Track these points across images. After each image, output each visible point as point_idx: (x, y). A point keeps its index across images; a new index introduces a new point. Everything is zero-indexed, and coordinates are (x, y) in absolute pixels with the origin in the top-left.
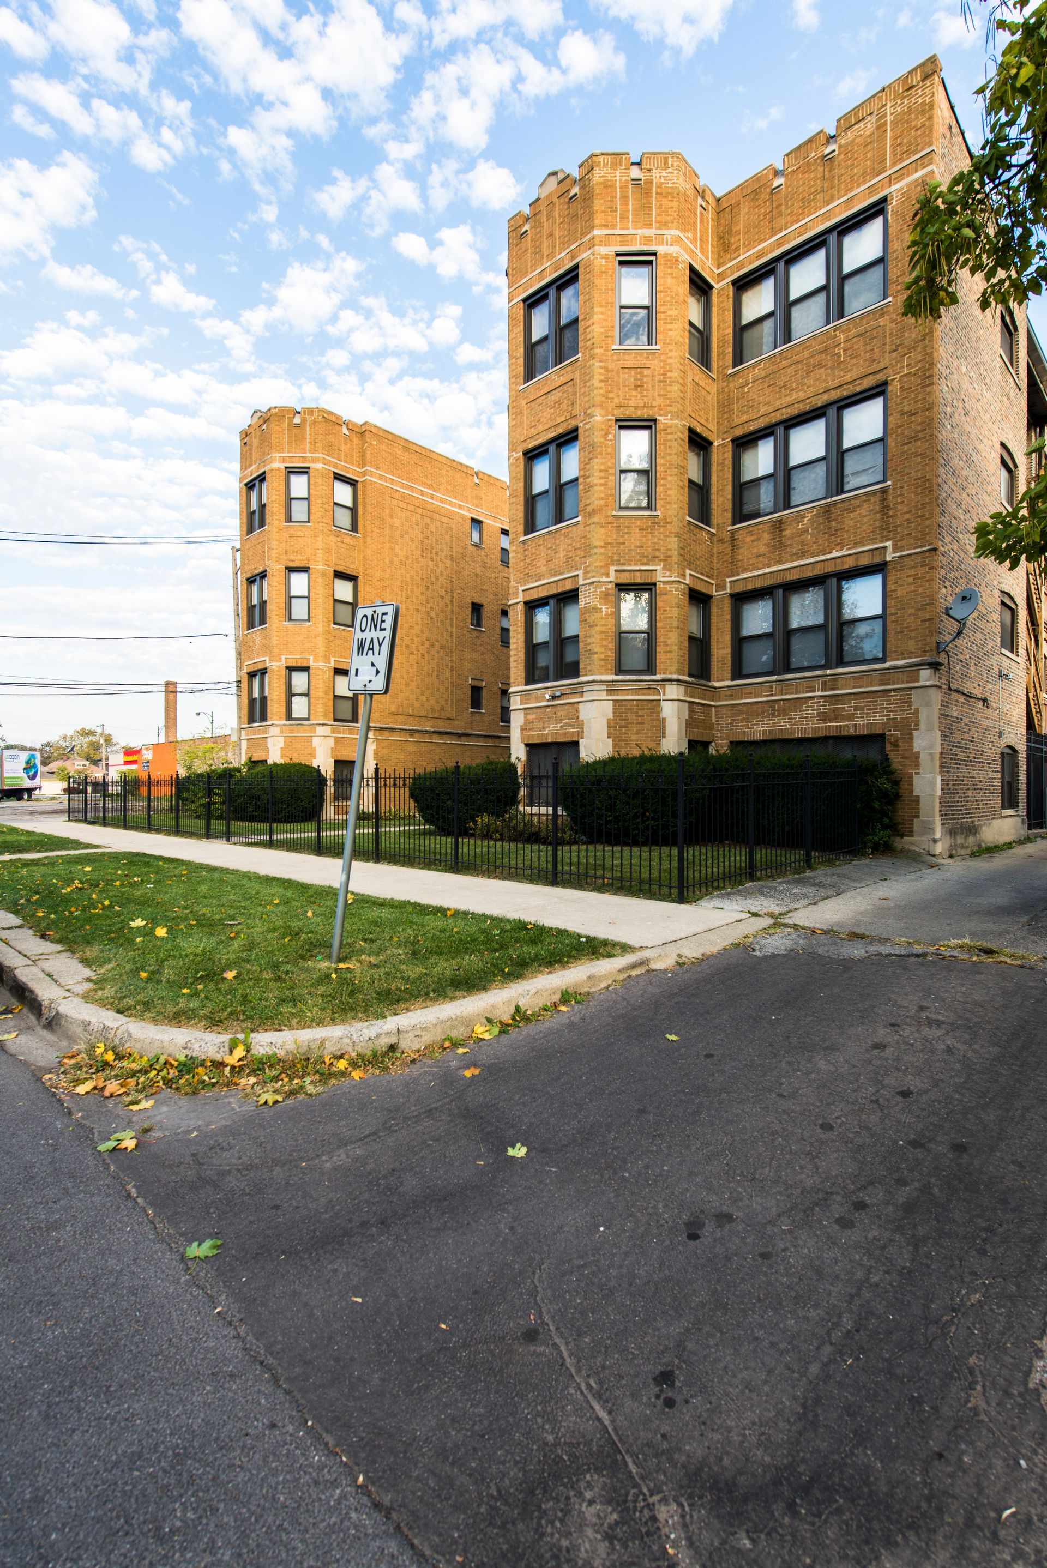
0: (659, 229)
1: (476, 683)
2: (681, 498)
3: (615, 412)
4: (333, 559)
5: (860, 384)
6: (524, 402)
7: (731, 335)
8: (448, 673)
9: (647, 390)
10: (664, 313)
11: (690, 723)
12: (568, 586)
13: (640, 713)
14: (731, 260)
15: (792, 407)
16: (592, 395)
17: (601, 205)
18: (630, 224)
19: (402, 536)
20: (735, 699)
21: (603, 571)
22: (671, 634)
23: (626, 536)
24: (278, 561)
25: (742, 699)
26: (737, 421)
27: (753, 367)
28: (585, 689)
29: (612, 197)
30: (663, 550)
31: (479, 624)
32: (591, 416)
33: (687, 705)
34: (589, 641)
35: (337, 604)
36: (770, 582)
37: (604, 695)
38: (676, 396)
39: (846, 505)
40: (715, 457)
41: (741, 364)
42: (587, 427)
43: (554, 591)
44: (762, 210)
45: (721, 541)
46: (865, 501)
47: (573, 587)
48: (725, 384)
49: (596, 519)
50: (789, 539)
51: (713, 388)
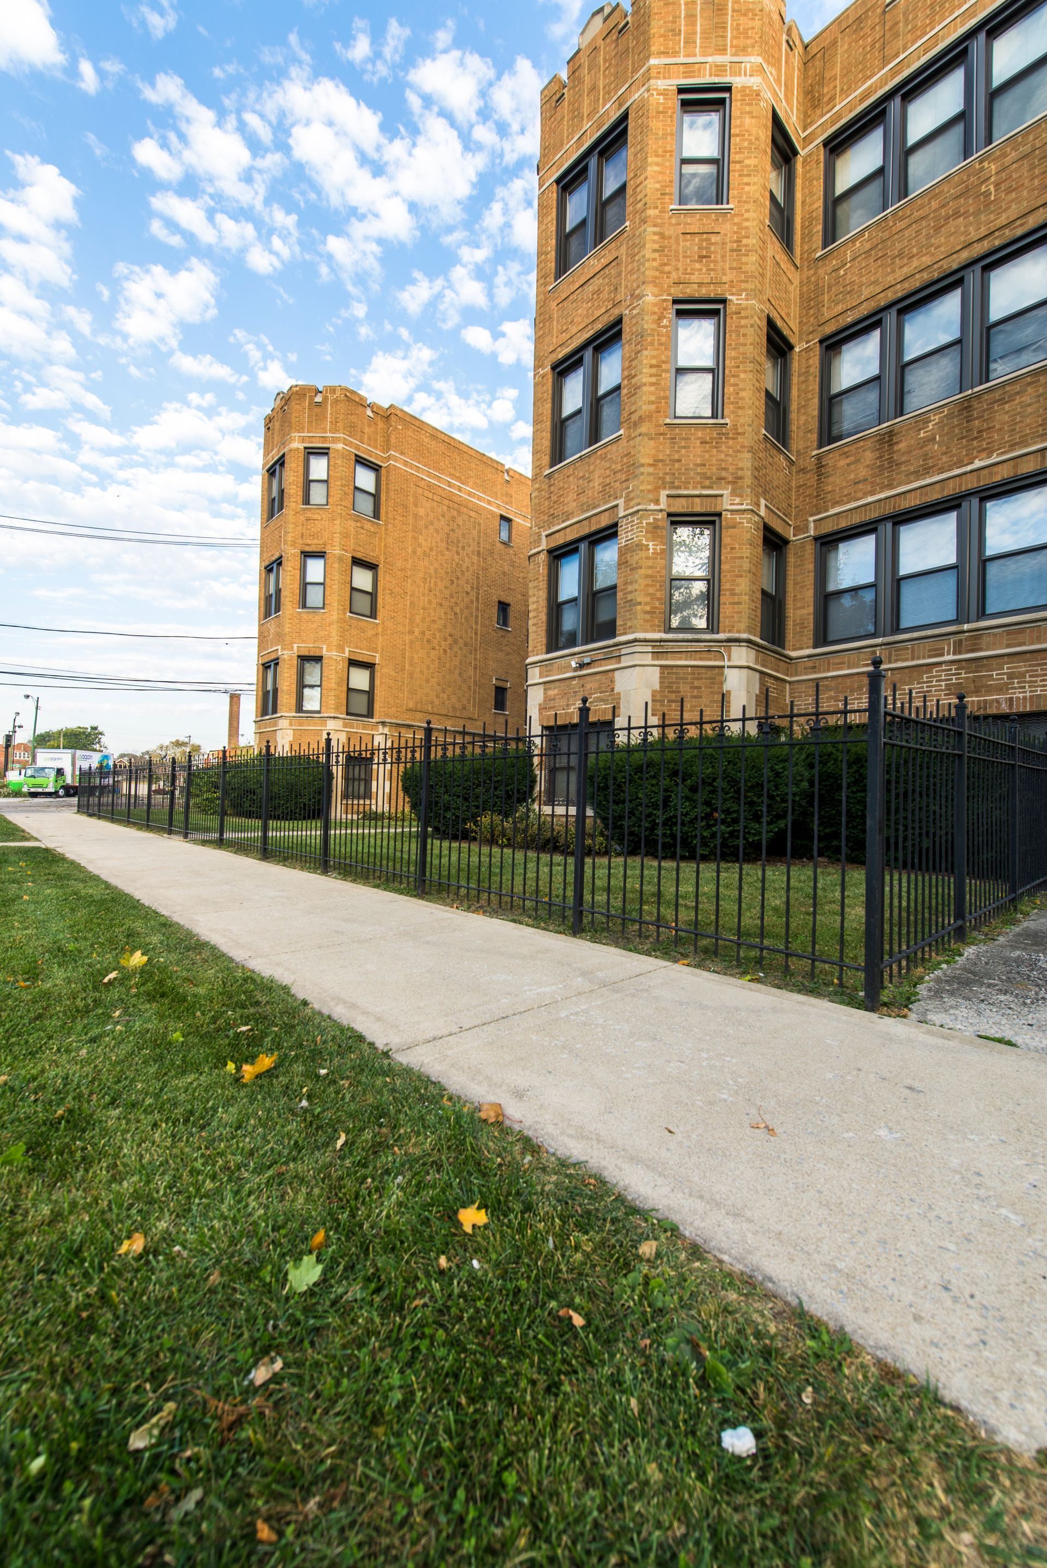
0: (735, 55)
1: (501, 684)
2: (757, 403)
3: (672, 290)
4: (352, 544)
5: (1022, 225)
6: (553, 304)
7: (821, 209)
8: (471, 672)
9: (715, 262)
10: (739, 162)
11: (765, 698)
12: (604, 521)
13: (696, 683)
14: (822, 115)
15: (911, 280)
16: (642, 269)
17: (660, 27)
18: (697, 50)
19: (426, 527)
20: (820, 672)
21: (651, 496)
22: (739, 580)
23: (683, 451)
24: (294, 544)
25: (829, 671)
26: (827, 315)
27: (853, 240)
28: (623, 652)
29: (675, 17)
30: (731, 469)
31: (505, 623)
32: (640, 297)
33: (757, 675)
34: (630, 588)
35: (355, 593)
36: (874, 515)
37: (648, 659)
38: (753, 268)
39: (997, 395)
40: (796, 364)
41: (834, 242)
42: (635, 312)
43: (586, 531)
44: (869, 40)
45: (803, 470)
46: (1029, 384)
47: (611, 522)
48: (812, 272)
49: (643, 429)
50: (903, 454)
51: (796, 277)
